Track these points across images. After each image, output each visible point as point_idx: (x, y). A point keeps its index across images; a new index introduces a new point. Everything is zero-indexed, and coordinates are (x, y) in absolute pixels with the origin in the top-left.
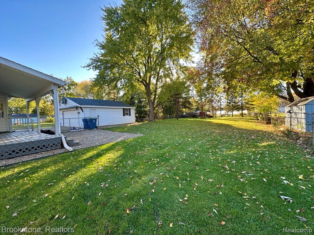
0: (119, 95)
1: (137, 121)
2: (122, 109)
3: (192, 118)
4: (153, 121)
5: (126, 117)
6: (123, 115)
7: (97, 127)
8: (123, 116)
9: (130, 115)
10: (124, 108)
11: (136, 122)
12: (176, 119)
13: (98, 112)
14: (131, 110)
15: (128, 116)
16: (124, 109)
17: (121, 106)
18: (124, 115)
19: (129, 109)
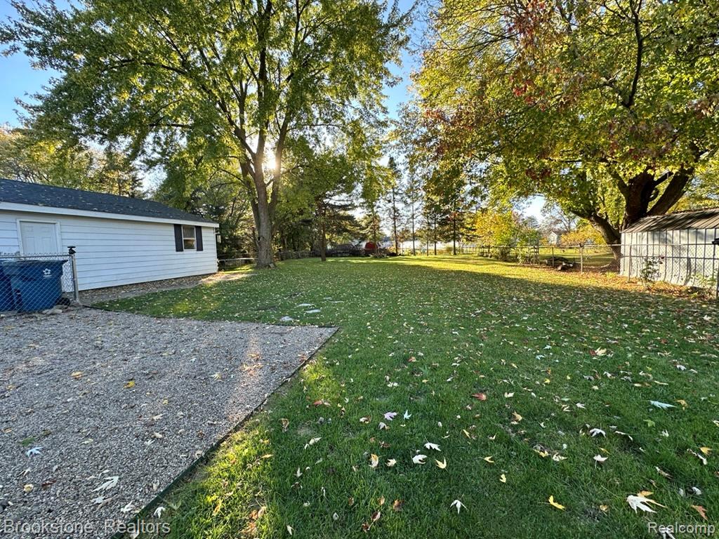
0: (138, 189)
1: (222, 266)
2: (172, 229)
3: (349, 256)
4: (272, 265)
5: (186, 257)
6: (175, 248)
7: (64, 302)
8: (177, 251)
9: (200, 248)
10: (180, 225)
11: (220, 270)
12: (320, 259)
13: (65, 236)
14: (203, 231)
15: (193, 252)
16: (177, 227)
17: (169, 218)
18: (179, 249)
19: (196, 227)
